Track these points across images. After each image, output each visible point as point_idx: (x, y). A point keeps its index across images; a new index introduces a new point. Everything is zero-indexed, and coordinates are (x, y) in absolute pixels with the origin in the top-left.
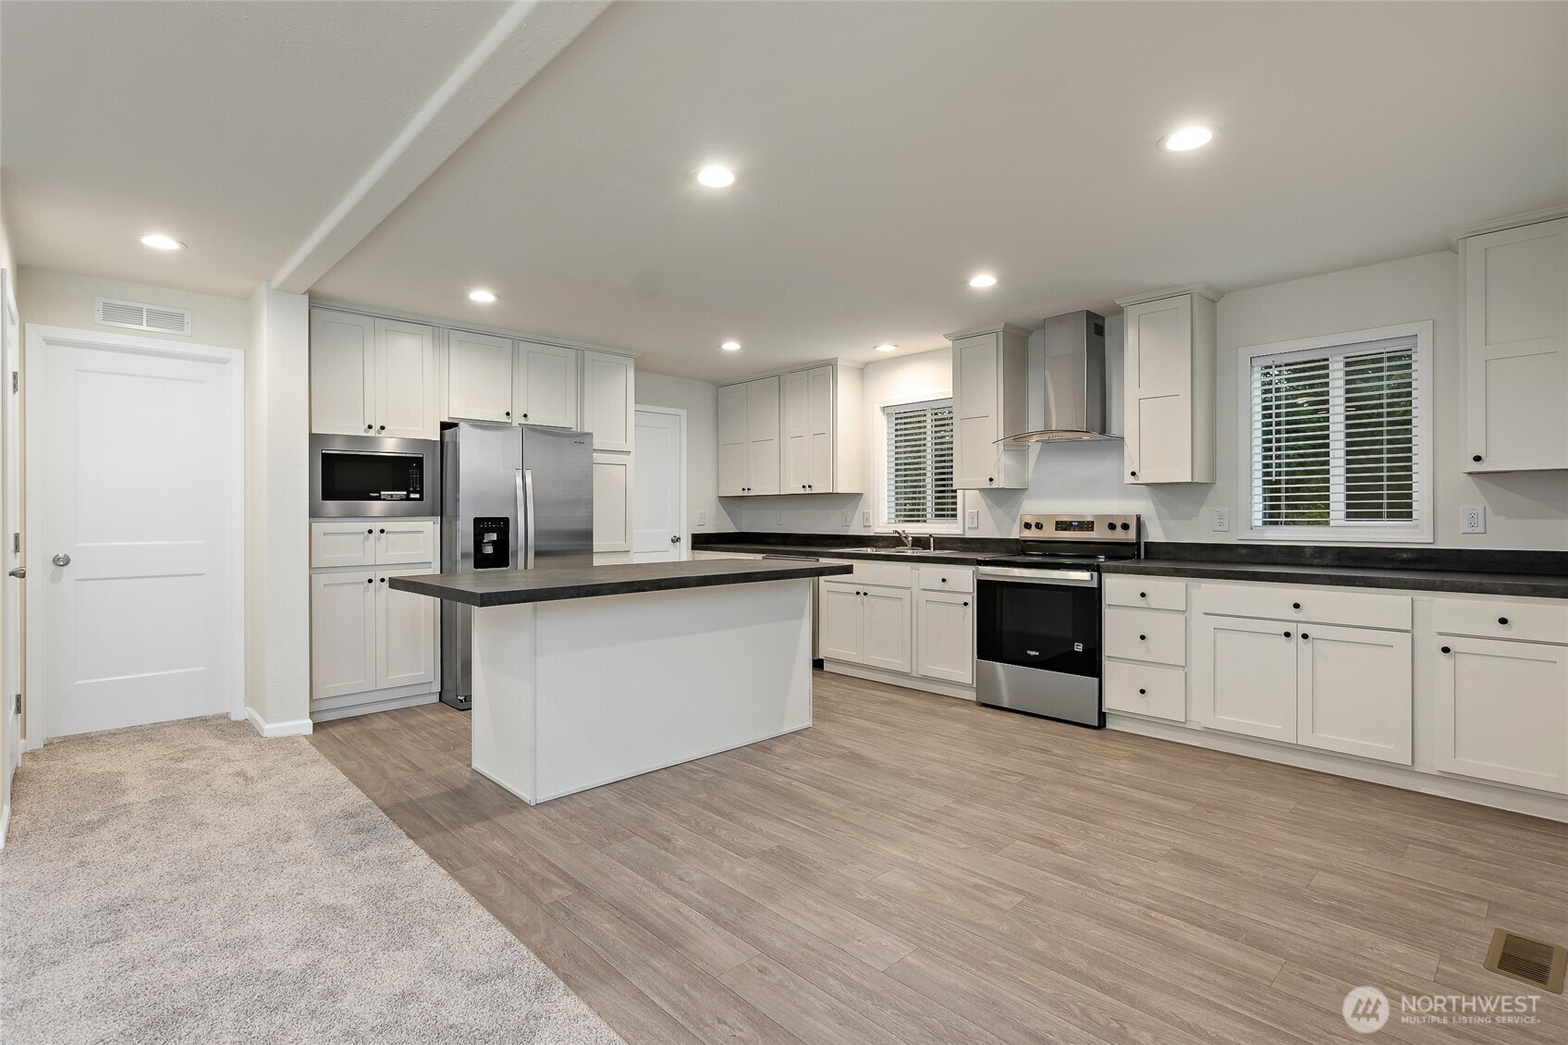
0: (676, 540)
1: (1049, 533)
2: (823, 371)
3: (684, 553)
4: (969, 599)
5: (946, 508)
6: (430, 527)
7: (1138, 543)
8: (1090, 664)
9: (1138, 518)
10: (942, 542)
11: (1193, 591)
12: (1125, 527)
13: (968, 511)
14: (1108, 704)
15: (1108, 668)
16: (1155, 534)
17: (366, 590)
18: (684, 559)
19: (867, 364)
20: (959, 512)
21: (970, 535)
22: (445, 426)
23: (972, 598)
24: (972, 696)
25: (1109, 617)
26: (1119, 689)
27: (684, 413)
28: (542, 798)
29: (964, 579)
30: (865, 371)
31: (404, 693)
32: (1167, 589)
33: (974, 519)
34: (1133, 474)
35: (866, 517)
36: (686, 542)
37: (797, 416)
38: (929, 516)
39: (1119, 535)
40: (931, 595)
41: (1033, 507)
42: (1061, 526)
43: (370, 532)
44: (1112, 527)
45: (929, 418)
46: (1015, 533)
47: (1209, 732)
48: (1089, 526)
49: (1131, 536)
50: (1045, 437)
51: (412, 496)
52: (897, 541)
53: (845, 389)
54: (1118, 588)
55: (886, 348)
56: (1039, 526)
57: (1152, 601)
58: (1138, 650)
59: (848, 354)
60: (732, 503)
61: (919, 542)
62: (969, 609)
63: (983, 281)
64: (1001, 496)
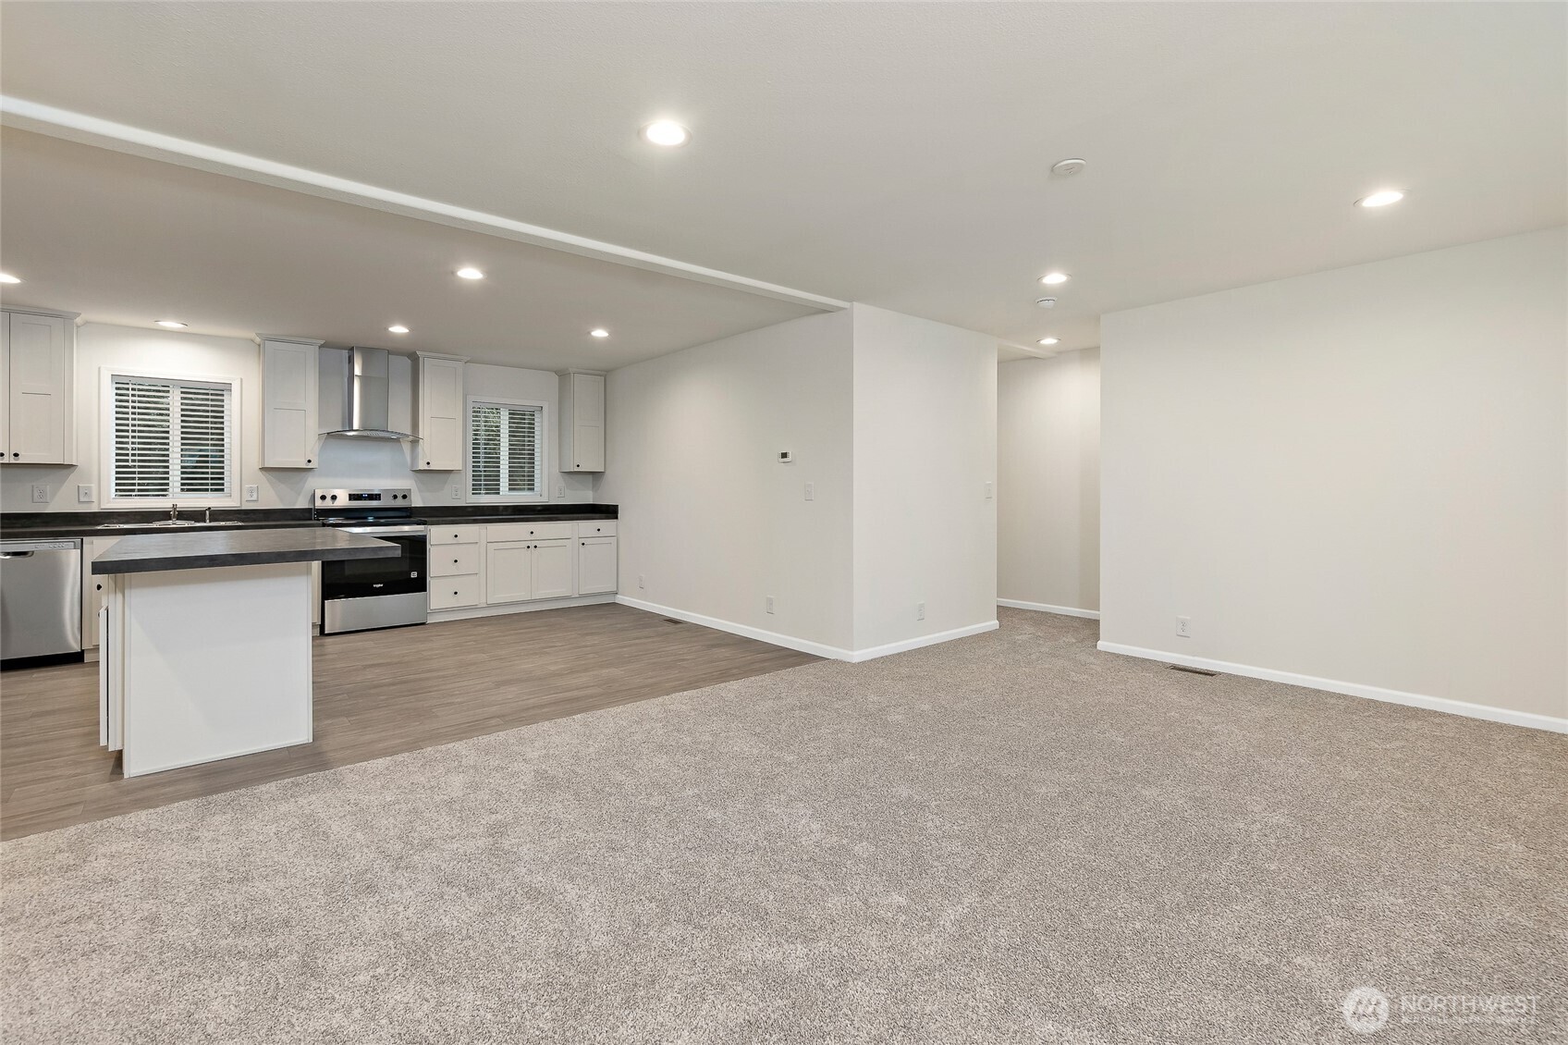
1: (345, 502)
5: (200, 483)
8: (420, 585)
9: (411, 491)
12: (404, 497)
13: (245, 485)
14: (431, 608)
15: (431, 583)
16: (417, 501)
20: (226, 486)
21: (247, 507)
26: (439, 595)
33: (253, 493)
34: (428, 463)
35: (83, 492)
38: (173, 490)
39: (400, 503)
42: (355, 498)
44: (396, 497)
45: (175, 396)
46: (303, 503)
48: (377, 497)
49: (407, 503)
54: (437, 535)
56: (334, 498)
57: (460, 539)
58: (453, 569)
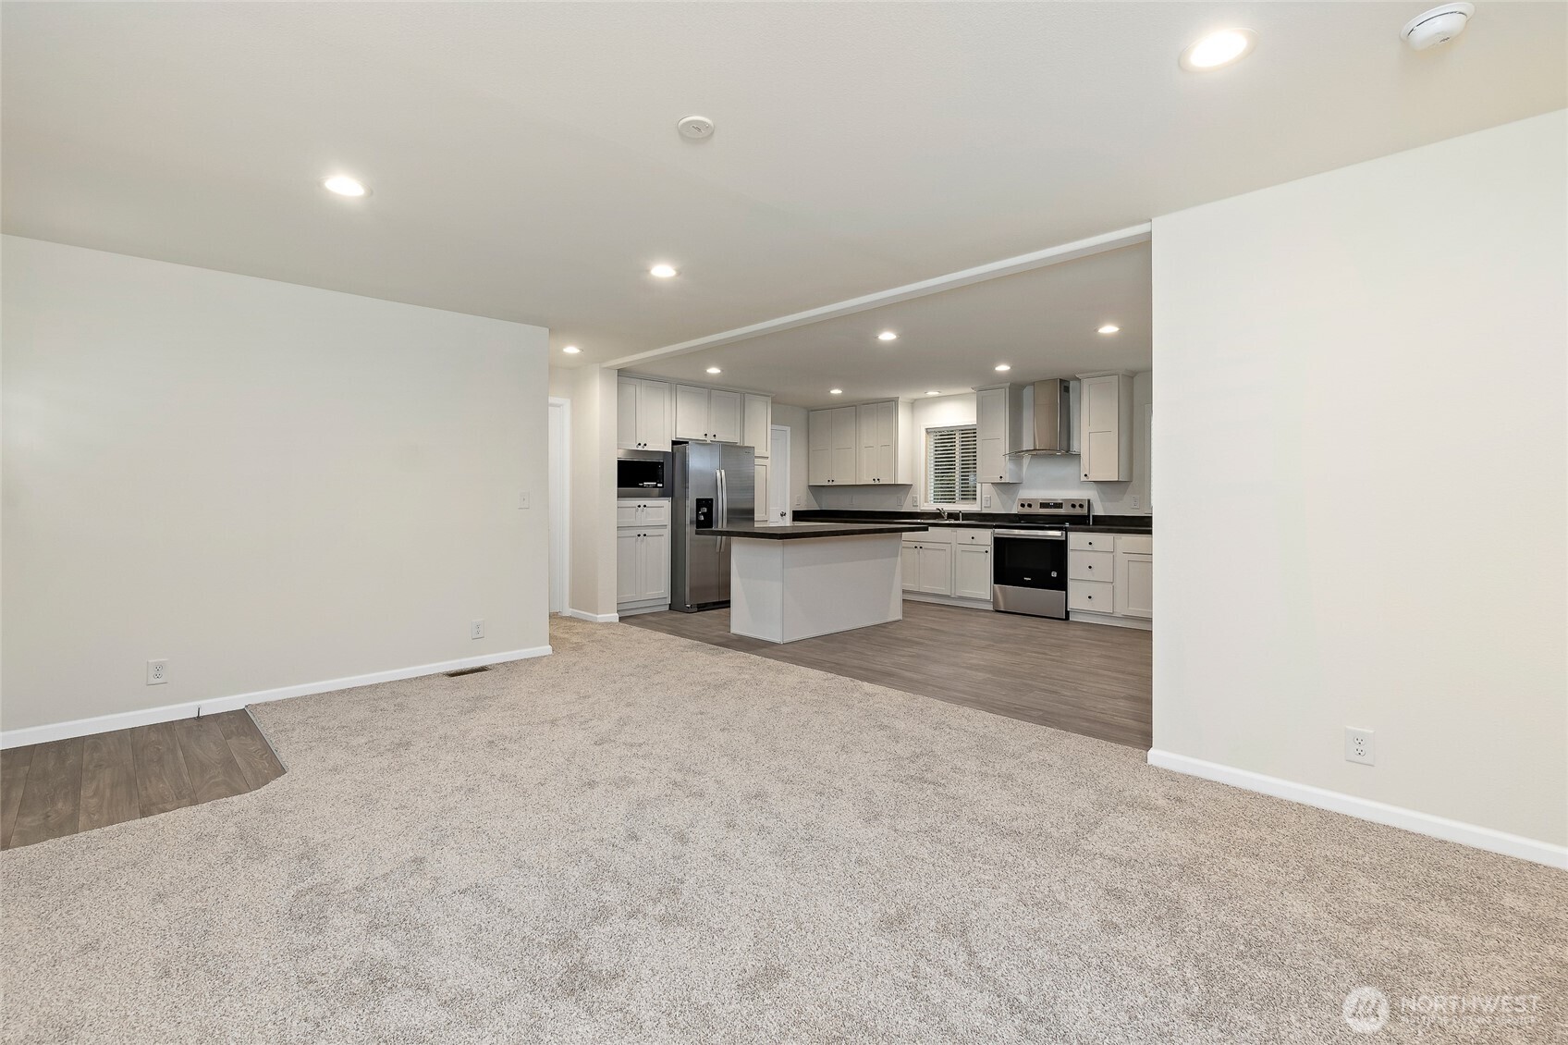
0: (783, 515)
1: (1037, 510)
2: (889, 406)
3: (787, 522)
4: (988, 549)
5: (969, 494)
6: (666, 504)
7: (1089, 516)
8: (1061, 584)
9: (1089, 501)
10: (967, 516)
11: (1117, 541)
12: (1081, 506)
13: (984, 496)
14: (1070, 606)
15: (1070, 584)
16: (1099, 510)
17: (637, 541)
18: (788, 525)
19: (916, 400)
20: (978, 497)
21: (985, 511)
22: (674, 443)
23: (991, 549)
24: (990, 607)
25: (1071, 557)
26: (1077, 597)
27: (788, 429)
28: (786, 640)
29: (986, 537)
30: (914, 405)
31: (652, 603)
32: (1103, 540)
33: (987, 500)
34: (1086, 475)
35: (915, 500)
36: (789, 516)
37: (869, 434)
38: (957, 499)
39: (1078, 511)
40: (964, 547)
41: (1026, 494)
42: (1043, 505)
43: (639, 506)
44: (1073, 506)
45: (957, 436)
46: (1015, 510)
47: (1127, 618)
48: (1059, 505)
49: (1085, 512)
50: (1034, 453)
51: (659, 485)
52: (938, 515)
53: (903, 417)
54: (1077, 540)
55: (932, 393)
56: (1030, 506)
57: (1095, 547)
58: (1088, 575)
59: (904, 397)
60: (816, 489)
61: (952, 515)
62: (989, 555)
63: (1003, 368)
64: (1004, 487)
